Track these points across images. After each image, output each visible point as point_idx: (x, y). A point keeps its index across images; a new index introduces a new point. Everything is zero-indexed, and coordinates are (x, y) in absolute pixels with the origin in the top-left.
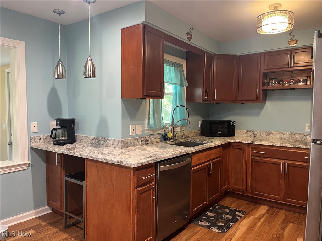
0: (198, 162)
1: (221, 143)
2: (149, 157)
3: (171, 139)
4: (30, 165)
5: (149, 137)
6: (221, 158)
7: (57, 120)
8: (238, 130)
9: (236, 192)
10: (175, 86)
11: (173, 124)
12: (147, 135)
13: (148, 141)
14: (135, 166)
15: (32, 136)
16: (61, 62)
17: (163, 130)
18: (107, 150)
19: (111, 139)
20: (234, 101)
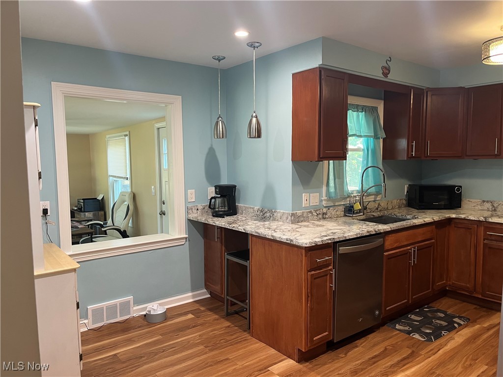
0: (395, 245)
1: (433, 219)
2: (326, 236)
3: (360, 212)
4: (187, 240)
5: (327, 209)
6: (433, 241)
7: (216, 187)
8: (467, 200)
9: (460, 292)
10: (366, 138)
11: (362, 191)
12: (325, 207)
13: (326, 214)
14: (307, 246)
15: (190, 205)
16: (221, 118)
17: (348, 199)
18: (274, 225)
19: (280, 212)
20: (459, 157)
